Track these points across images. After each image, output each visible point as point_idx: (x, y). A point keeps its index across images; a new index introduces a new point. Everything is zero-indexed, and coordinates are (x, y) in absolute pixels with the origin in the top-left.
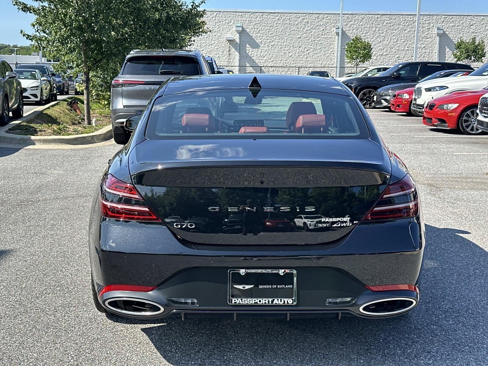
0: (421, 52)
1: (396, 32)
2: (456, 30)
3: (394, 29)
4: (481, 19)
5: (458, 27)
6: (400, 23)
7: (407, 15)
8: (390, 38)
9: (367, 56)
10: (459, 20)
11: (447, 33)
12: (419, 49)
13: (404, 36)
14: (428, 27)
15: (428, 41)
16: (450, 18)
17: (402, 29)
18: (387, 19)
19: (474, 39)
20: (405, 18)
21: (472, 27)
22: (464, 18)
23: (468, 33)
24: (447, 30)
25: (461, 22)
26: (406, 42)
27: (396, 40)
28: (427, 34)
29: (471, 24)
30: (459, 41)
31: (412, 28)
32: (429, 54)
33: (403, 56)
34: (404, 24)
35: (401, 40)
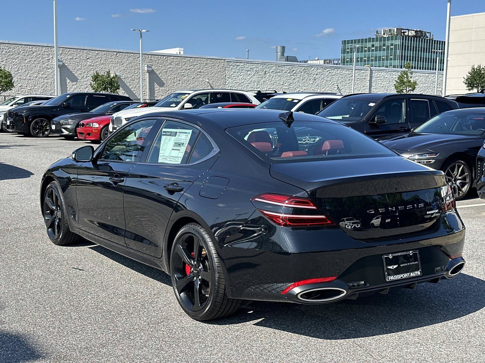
0: (43, 82)
1: (16, 61)
2: (74, 63)
3: (13, 58)
4: (96, 53)
5: (76, 60)
6: (19, 52)
7: (26, 45)
8: (10, 67)
9: (9, 85)
10: (76, 53)
11: (66, 65)
12: (41, 79)
13: (25, 66)
14: (48, 58)
15: (49, 72)
16: (68, 51)
17: (22, 58)
18: (5, 48)
19: (108, 73)
20: (24, 48)
21: (88, 60)
22: (80, 51)
23: (86, 65)
24: (66, 62)
25: (78, 55)
26: (28, 72)
27: (17, 69)
28: (47, 65)
29: (88, 58)
30: (95, 74)
31: (32, 58)
32: (51, 85)
33: (26, 85)
34: (23, 54)
35: (22, 69)
